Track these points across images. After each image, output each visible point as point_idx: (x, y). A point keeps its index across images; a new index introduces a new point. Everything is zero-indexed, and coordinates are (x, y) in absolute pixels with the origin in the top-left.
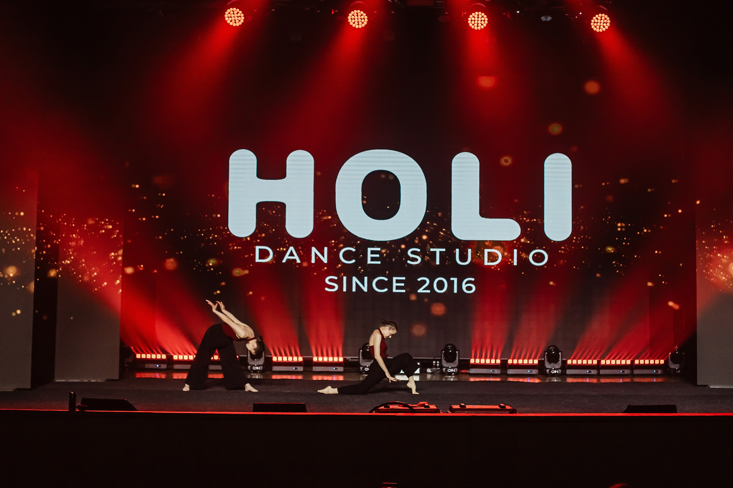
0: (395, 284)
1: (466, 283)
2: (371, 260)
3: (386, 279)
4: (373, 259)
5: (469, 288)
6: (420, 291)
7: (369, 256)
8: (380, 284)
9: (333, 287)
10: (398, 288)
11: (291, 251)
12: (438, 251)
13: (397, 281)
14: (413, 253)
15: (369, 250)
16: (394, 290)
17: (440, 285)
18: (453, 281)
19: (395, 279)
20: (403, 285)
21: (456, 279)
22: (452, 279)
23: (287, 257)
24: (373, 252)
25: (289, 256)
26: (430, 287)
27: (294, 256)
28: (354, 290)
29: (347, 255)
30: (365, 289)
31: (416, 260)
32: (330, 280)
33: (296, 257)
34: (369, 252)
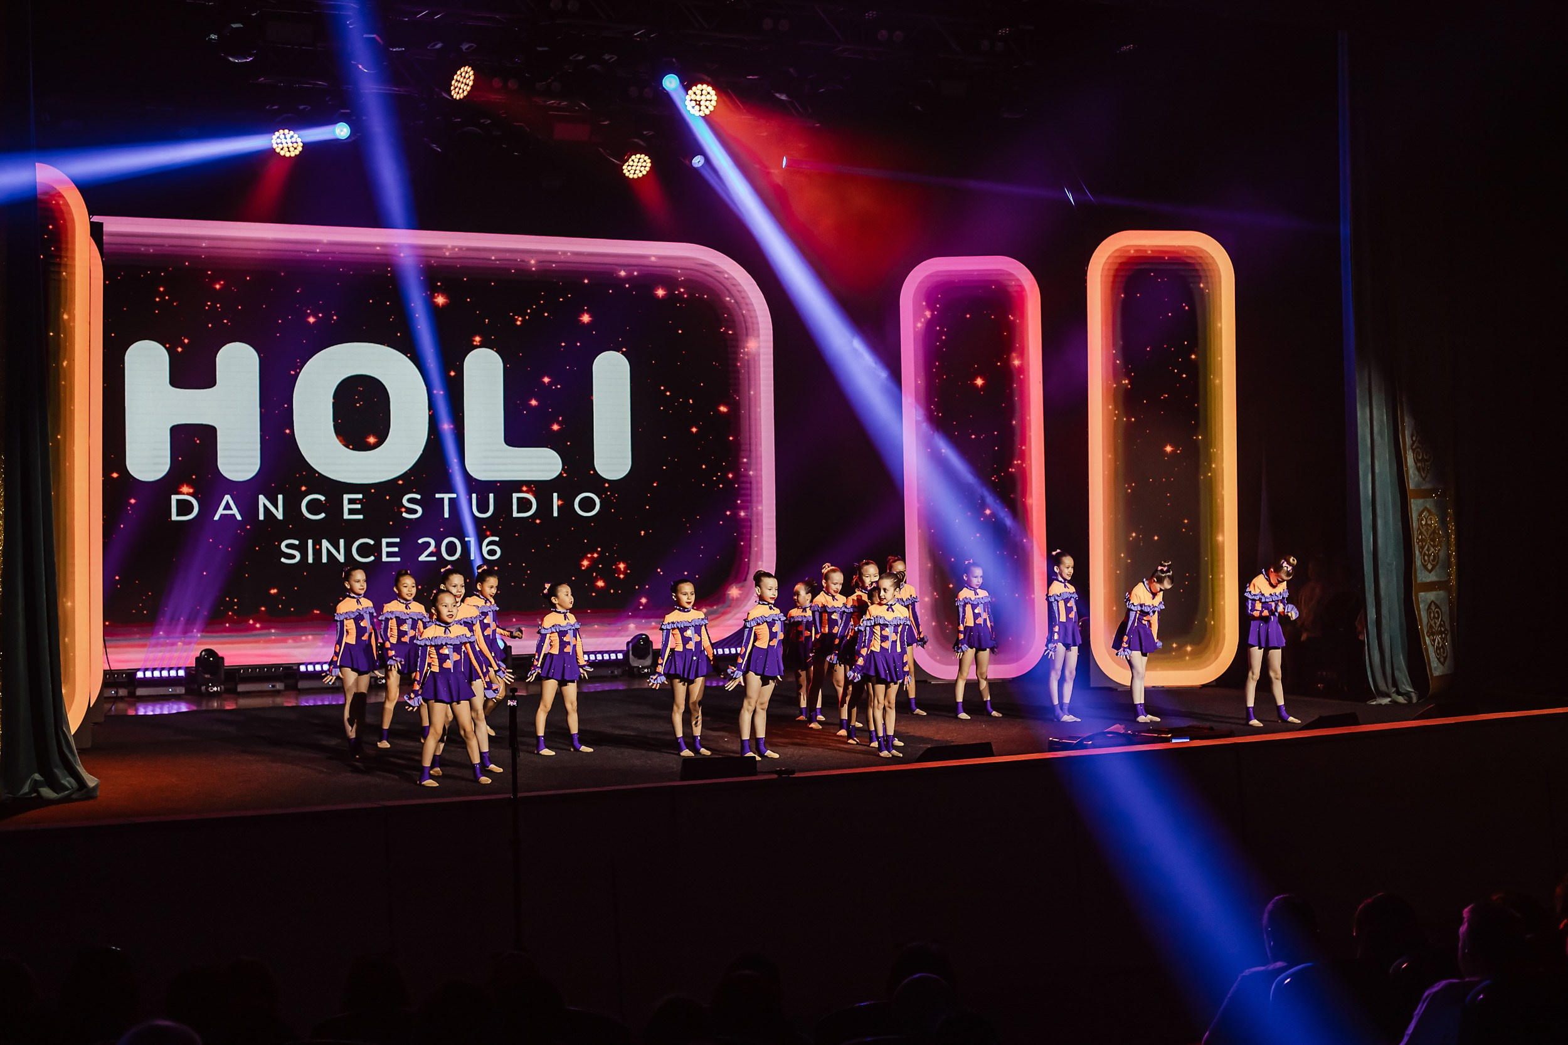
0: (385, 550)
1: (487, 545)
2: (349, 514)
3: (372, 542)
4: (351, 512)
5: (492, 552)
6: (422, 558)
7: (346, 507)
8: (364, 550)
9: (293, 557)
10: (389, 554)
11: (227, 502)
12: (446, 497)
13: (389, 545)
14: (410, 501)
15: (346, 497)
16: (385, 559)
17: (451, 549)
18: (469, 542)
19: (384, 541)
20: (396, 549)
21: (474, 539)
22: (467, 539)
23: (221, 511)
24: (351, 501)
25: (224, 509)
26: (437, 552)
27: (232, 509)
28: (324, 560)
29: (313, 507)
30: (341, 558)
31: (415, 512)
32: (288, 546)
33: (235, 511)
34: (345, 502)
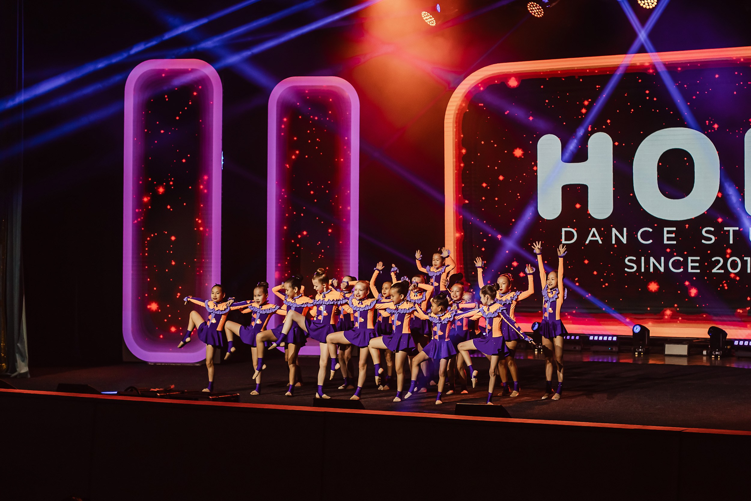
0: (690, 264)
2: (667, 241)
3: (682, 259)
4: (669, 239)
6: (714, 270)
7: (666, 236)
8: (676, 264)
9: (632, 268)
10: (693, 268)
11: (594, 232)
12: (731, 229)
13: (693, 261)
14: (707, 232)
15: (666, 229)
16: (690, 270)
17: (734, 265)
18: (747, 260)
19: (690, 259)
20: (698, 264)
21: (750, 258)
22: (745, 258)
23: (590, 238)
24: (669, 232)
25: (592, 237)
26: (724, 267)
27: (596, 237)
28: (651, 270)
29: (645, 236)
30: (662, 269)
31: (710, 239)
32: (630, 261)
33: (598, 238)
34: (665, 232)
